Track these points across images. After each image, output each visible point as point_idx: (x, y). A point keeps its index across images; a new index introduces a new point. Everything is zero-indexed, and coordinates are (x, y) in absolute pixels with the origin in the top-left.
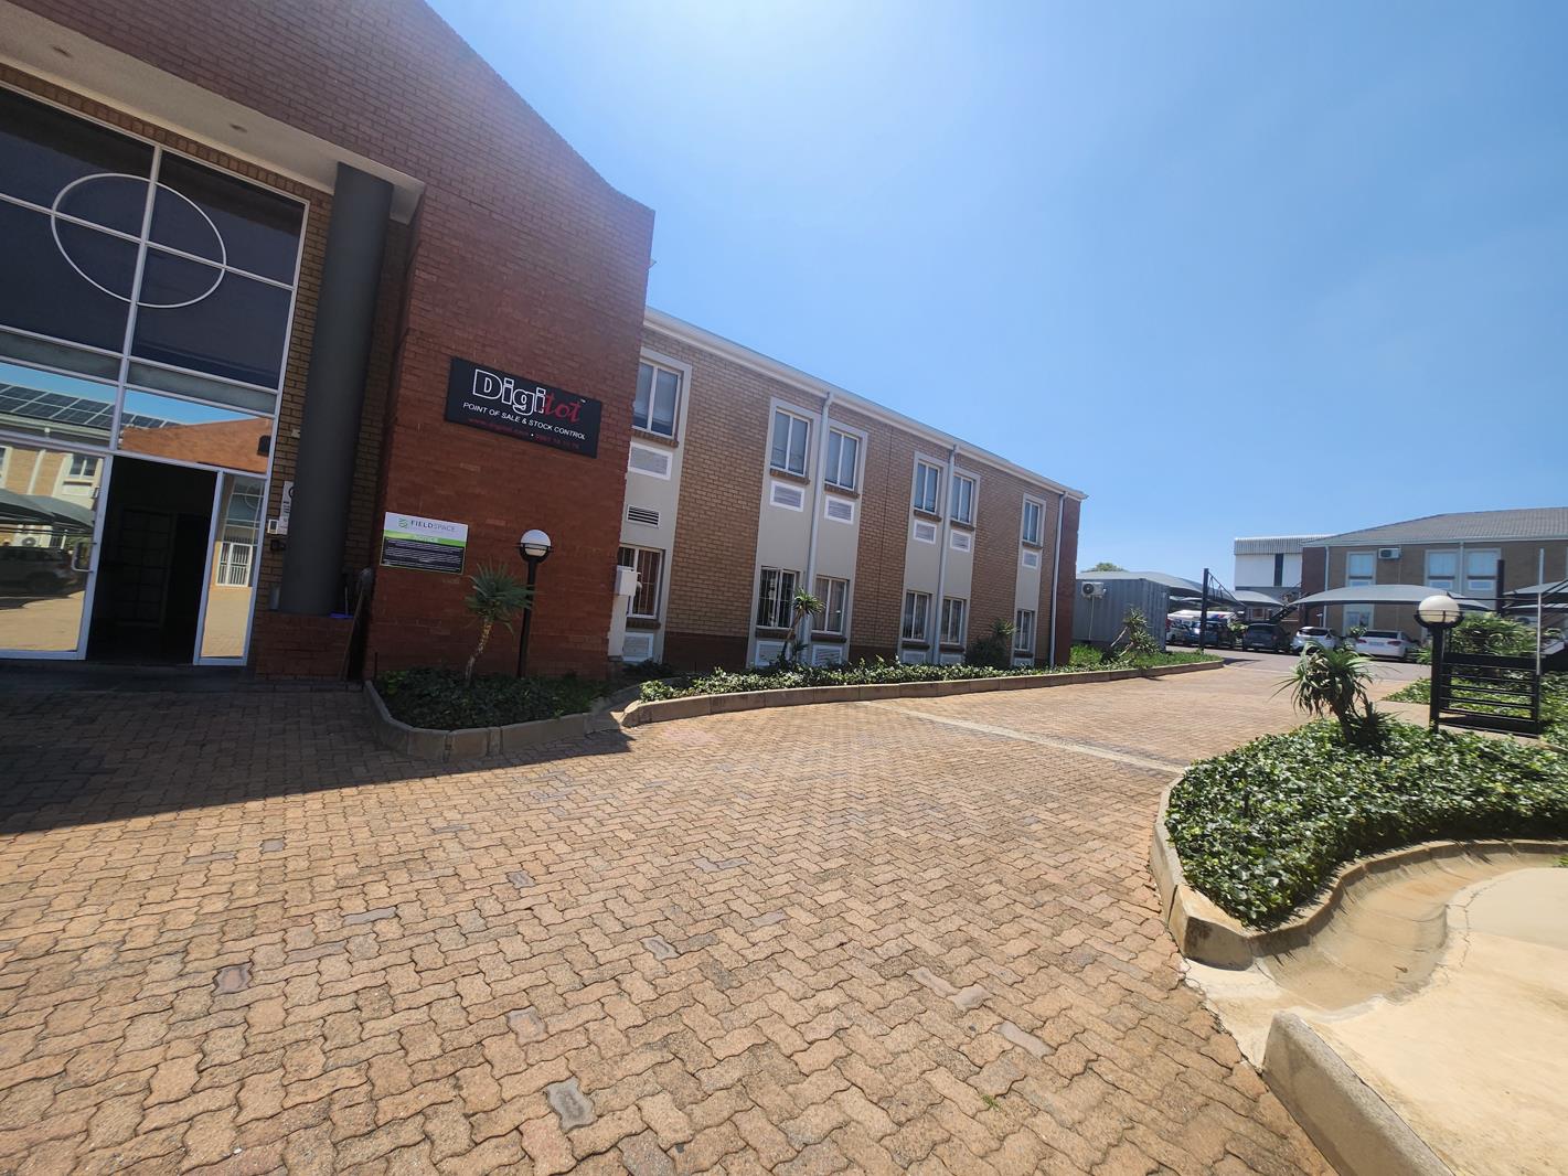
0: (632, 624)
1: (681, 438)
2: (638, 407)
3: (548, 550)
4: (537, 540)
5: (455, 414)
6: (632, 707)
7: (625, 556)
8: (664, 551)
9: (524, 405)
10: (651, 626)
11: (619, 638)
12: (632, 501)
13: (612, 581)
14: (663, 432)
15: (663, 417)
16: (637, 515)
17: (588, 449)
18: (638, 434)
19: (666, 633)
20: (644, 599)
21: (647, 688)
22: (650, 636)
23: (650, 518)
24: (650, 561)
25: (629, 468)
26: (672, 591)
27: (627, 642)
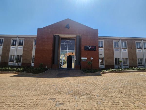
0: (101, 65)
1: (104, 47)
2: (99, 45)
3: (93, 59)
4: (92, 58)
5: (85, 50)
6: (102, 72)
7: (100, 58)
8: (103, 57)
9: (89, 48)
10: (103, 65)
11: (100, 66)
12: (99, 53)
13: (99, 61)
14: (102, 47)
15: (101, 45)
16: (100, 55)
17: (95, 50)
18: (99, 48)
19: (105, 65)
20: (102, 62)
21: (103, 70)
22: (103, 66)
23: (102, 55)
24: (102, 59)
25: (99, 51)
26: (105, 61)
27: (101, 66)
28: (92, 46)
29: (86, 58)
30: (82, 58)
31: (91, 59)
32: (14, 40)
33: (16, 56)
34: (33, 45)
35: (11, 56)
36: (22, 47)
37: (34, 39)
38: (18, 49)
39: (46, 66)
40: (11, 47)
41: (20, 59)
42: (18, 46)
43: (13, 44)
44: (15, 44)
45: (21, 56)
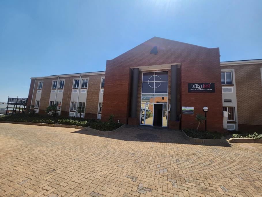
0: (228, 122)
1: (234, 83)
2: (222, 80)
3: (208, 110)
4: (206, 108)
5: (190, 91)
6: (231, 139)
7: (225, 109)
8: (235, 107)
9: (199, 87)
10: (235, 123)
11: (225, 125)
12: (224, 98)
13: (222, 115)
14: (230, 84)
15: (229, 80)
16: (226, 101)
17: (213, 91)
18: (223, 85)
19: (238, 124)
20: (231, 117)
21: (234, 135)
22: (234, 125)
23: (230, 101)
24: (231, 110)
25: (222, 92)
26: (238, 115)
27: (228, 126)
28: (206, 84)
29: (192, 108)
30: (183, 108)
31: (203, 110)
32: (76, 81)
33: (79, 103)
34: (101, 87)
35: (73, 103)
36: (86, 90)
37: (102, 77)
38: (81, 93)
39: (119, 120)
40: (73, 90)
41: (84, 108)
42: (81, 88)
43: (75, 86)
44: (78, 86)
45: (84, 103)
